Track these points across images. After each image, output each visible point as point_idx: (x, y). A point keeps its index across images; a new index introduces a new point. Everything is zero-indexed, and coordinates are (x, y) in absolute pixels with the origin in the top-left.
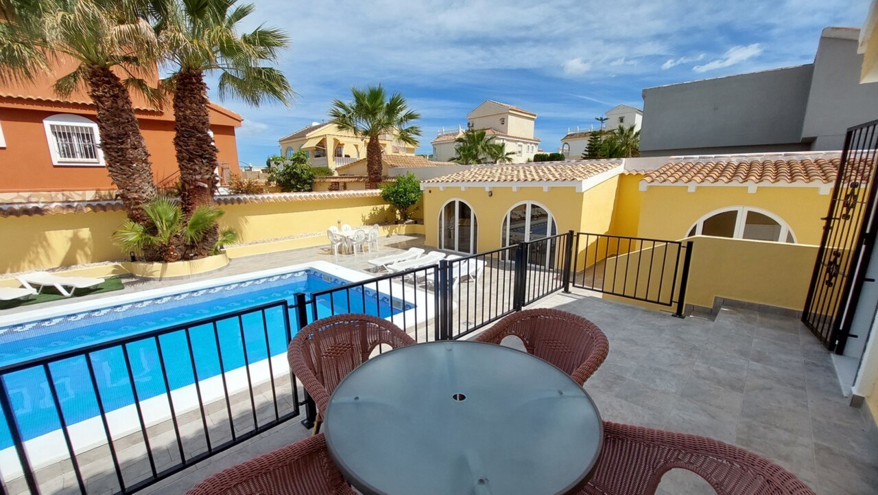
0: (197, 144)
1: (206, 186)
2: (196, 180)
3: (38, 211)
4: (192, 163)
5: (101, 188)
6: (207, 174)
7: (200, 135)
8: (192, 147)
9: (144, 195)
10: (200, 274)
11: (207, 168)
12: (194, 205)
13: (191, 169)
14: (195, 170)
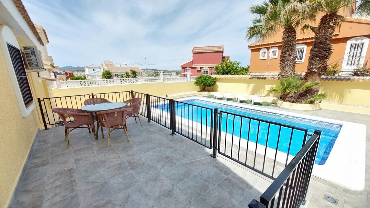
0: (318, 51)
1: (316, 71)
2: (312, 68)
3: (265, 78)
4: (312, 60)
5: (298, 71)
6: (319, 65)
7: (321, 45)
8: (315, 52)
9: (287, 74)
10: (294, 110)
11: (319, 62)
12: (307, 80)
13: (311, 63)
14: (313, 63)
